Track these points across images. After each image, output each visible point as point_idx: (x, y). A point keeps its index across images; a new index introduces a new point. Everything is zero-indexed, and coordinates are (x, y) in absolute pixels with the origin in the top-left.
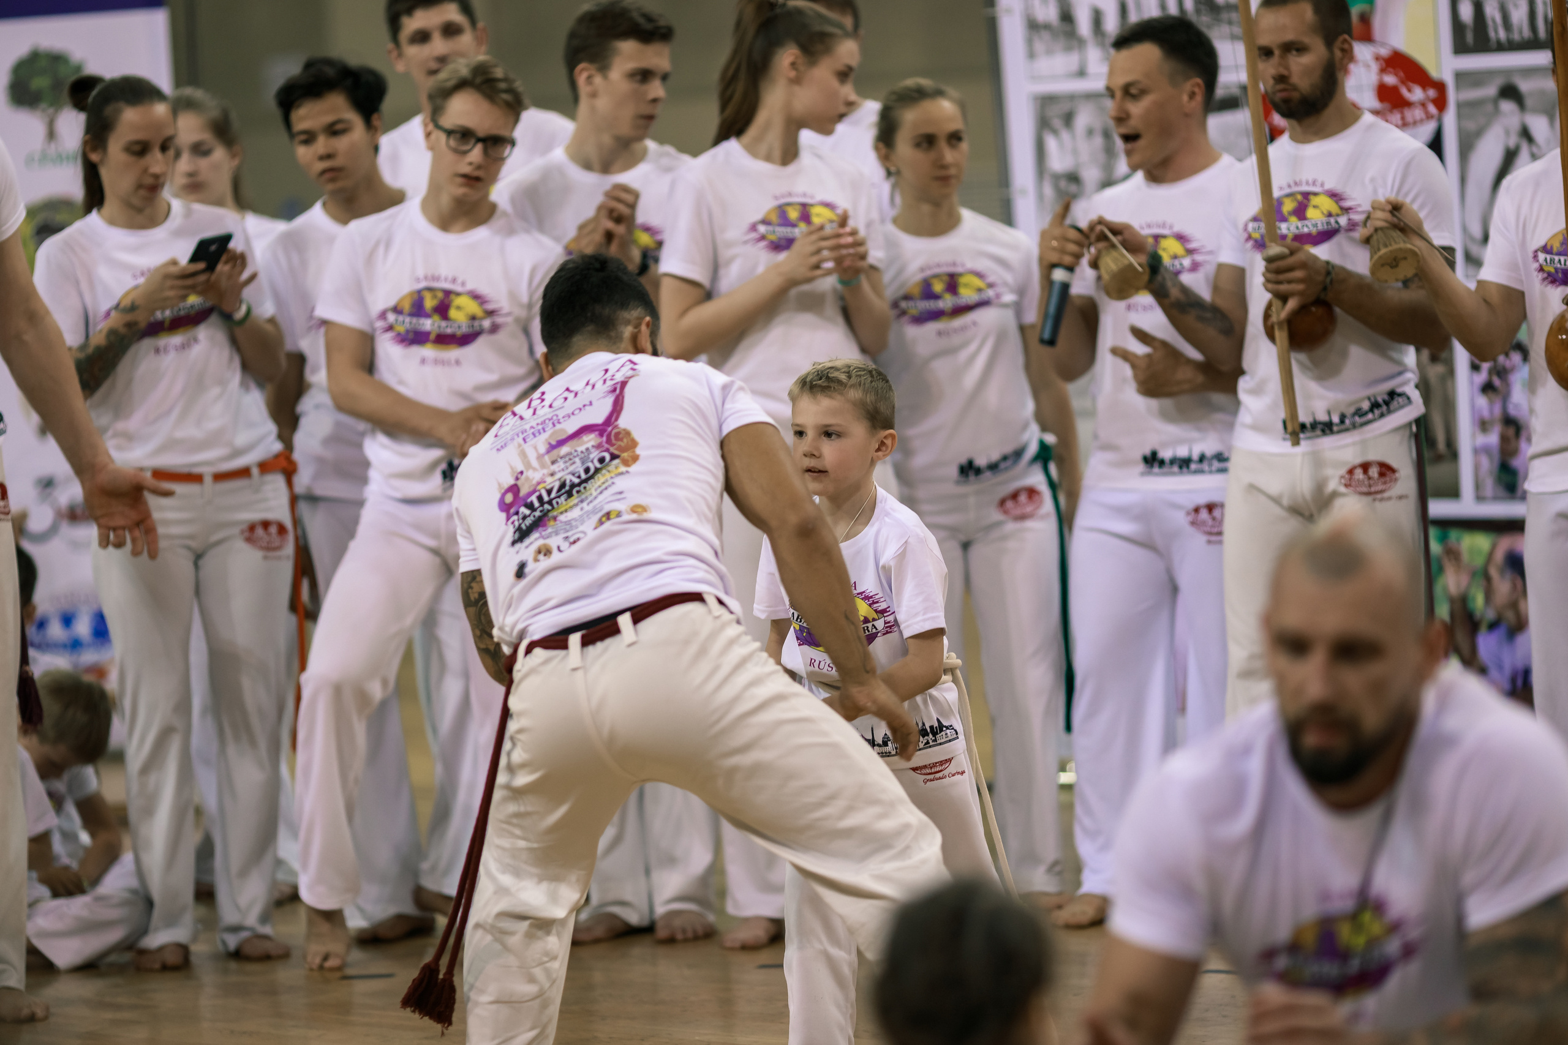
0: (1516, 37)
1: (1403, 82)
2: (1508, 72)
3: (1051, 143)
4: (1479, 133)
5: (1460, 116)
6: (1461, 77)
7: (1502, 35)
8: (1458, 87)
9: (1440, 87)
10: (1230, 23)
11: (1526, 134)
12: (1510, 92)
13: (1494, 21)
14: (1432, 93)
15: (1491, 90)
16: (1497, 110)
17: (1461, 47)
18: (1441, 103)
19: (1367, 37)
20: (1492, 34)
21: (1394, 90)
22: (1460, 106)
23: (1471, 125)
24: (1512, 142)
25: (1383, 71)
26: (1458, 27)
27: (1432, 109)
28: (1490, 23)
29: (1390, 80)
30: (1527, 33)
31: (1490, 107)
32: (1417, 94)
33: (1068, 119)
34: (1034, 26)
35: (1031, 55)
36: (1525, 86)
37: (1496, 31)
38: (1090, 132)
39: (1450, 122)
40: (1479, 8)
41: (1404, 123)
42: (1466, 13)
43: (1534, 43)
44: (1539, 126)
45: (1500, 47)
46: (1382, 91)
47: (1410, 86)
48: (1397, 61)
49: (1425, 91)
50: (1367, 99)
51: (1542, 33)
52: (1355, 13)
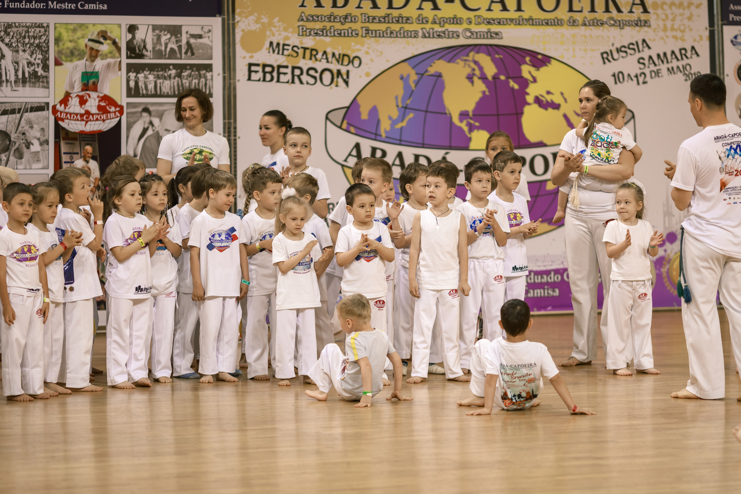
0: (149, 93)
1: (108, 105)
2: (147, 104)
4: (135, 123)
5: (127, 117)
6: (128, 104)
7: (144, 92)
8: (127, 108)
9: (122, 107)
10: (43, 82)
11: (151, 123)
12: (146, 110)
13: (142, 87)
14: (118, 109)
15: (140, 109)
16: (141, 115)
17: (129, 95)
18: (121, 112)
19: (95, 90)
20: (141, 92)
21: (104, 107)
22: (127, 113)
24: (146, 126)
25: (100, 101)
26: (129, 89)
27: (117, 114)
28: (140, 88)
29: (103, 104)
30: (153, 92)
31: (139, 114)
32: (113, 109)
36: (151, 108)
37: (142, 91)
39: (124, 118)
40: (137, 83)
41: (107, 119)
42: (132, 84)
43: (155, 95)
44: (156, 121)
45: (143, 96)
46: (99, 108)
47: (110, 106)
48: (106, 98)
49: (116, 108)
50: (94, 110)
51: (159, 93)
52: (91, 81)
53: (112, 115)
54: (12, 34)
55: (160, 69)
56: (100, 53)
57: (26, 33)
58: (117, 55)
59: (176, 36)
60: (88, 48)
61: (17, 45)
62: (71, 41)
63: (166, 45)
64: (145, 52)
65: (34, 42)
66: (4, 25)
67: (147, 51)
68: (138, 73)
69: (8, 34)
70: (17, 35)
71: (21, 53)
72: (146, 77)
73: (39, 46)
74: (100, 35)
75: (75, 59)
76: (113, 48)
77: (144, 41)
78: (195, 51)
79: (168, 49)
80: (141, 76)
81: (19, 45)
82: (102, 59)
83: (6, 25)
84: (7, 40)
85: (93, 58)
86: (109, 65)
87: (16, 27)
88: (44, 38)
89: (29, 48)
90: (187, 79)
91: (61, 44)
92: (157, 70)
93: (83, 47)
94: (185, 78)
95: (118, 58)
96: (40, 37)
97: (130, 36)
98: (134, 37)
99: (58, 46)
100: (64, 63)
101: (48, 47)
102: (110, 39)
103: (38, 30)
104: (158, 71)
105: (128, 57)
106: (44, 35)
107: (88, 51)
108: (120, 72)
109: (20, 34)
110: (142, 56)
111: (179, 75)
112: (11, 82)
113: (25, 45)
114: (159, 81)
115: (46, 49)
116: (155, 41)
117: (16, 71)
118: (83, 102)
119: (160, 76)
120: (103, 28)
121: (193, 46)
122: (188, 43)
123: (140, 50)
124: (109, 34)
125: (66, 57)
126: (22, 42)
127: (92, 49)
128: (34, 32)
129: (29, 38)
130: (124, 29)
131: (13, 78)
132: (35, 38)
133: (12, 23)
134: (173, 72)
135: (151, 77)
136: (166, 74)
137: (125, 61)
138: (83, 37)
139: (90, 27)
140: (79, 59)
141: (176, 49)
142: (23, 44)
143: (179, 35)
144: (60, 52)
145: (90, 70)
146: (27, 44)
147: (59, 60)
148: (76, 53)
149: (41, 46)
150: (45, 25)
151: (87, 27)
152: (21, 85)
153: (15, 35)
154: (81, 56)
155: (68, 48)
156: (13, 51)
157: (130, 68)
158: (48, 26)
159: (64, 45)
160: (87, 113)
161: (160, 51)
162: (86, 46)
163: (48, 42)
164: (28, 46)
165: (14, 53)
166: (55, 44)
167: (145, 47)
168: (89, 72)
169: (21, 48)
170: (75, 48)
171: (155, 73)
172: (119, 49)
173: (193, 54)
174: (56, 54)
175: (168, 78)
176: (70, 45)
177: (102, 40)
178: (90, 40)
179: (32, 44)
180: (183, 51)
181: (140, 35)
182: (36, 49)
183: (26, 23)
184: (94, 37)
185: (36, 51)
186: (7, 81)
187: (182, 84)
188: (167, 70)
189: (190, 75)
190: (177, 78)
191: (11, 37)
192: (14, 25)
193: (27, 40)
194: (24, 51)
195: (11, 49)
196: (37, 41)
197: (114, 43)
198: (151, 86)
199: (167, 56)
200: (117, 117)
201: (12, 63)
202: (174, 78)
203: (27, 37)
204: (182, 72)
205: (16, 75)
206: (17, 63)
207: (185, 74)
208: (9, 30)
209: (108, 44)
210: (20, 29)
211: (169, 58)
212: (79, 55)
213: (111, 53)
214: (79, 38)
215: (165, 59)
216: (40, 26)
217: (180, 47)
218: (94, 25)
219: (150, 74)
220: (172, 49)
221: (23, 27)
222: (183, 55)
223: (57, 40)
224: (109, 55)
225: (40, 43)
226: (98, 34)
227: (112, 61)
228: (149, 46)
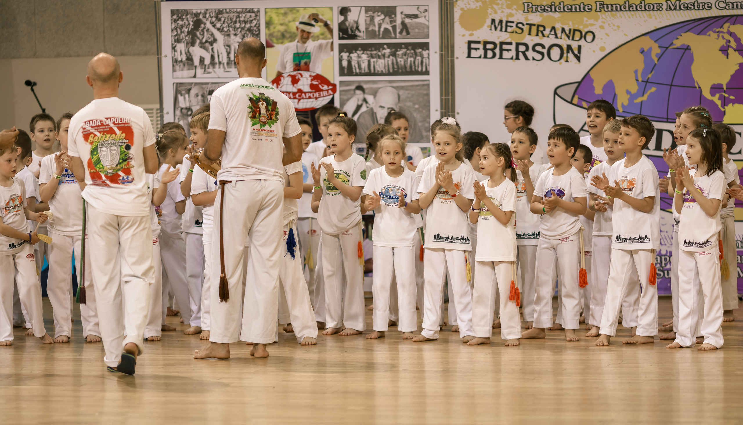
0: (363, 72)
1: (320, 83)
3: (181, 98)
4: (348, 100)
5: (340, 95)
6: (342, 83)
7: (358, 71)
8: (340, 86)
9: (334, 86)
11: (365, 100)
12: (359, 88)
13: (355, 66)
14: (330, 87)
15: (353, 87)
16: (355, 93)
17: (342, 74)
18: (334, 90)
19: (307, 69)
20: (354, 71)
21: (317, 86)
22: (340, 91)
23: (345, 97)
24: (360, 103)
25: (312, 80)
26: (341, 68)
27: (330, 92)
28: (353, 67)
29: (315, 83)
30: (367, 70)
31: (352, 92)
32: (325, 87)
33: (188, 91)
34: (175, 61)
35: (174, 71)
36: (365, 86)
37: (356, 70)
38: (197, 95)
39: (337, 96)
40: (349, 62)
41: (320, 96)
42: (345, 63)
43: (369, 74)
44: (370, 98)
45: (357, 75)
46: (312, 86)
47: (323, 85)
48: (318, 77)
49: (328, 86)
50: (306, 88)
51: (372, 71)
52: (303, 62)
53: (325, 93)
54: (223, 19)
55: (373, 49)
56: (312, 35)
57: (237, 18)
58: (329, 36)
59: (390, 17)
60: (299, 31)
61: (228, 30)
62: (282, 24)
63: (380, 25)
64: (357, 33)
65: (245, 27)
66: (215, 11)
67: (360, 32)
68: (350, 52)
69: (219, 20)
70: (228, 20)
71: (232, 37)
72: (359, 57)
73: (250, 30)
74: (312, 18)
75: (286, 41)
76: (325, 30)
77: (357, 23)
78: (410, 30)
79: (382, 30)
80: (354, 56)
81: (231, 29)
82: (314, 41)
83: (217, 12)
84: (218, 25)
85: (304, 40)
86: (320, 46)
87: (227, 13)
88: (255, 22)
89: (241, 32)
90: (402, 58)
91: (272, 27)
92: (370, 49)
93: (294, 30)
94: (400, 56)
95: (330, 39)
96: (251, 22)
97: (342, 18)
98: (346, 19)
99: (269, 29)
100: (275, 45)
101: (259, 30)
102: (322, 21)
103: (248, 15)
104: (372, 51)
105: (340, 38)
106: (255, 19)
107: (299, 34)
108: (332, 52)
109: (231, 19)
110: (354, 37)
111: (394, 54)
112: (223, 64)
113: (235, 29)
114: (372, 60)
115: (257, 32)
116: (368, 22)
117: (228, 53)
118: (295, 81)
119: (374, 55)
120: (314, 11)
121: (408, 26)
122: (403, 23)
123: (352, 31)
124: (321, 17)
125: (278, 39)
126: (233, 26)
127: (303, 31)
128: (245, 17)
129: (240, 22)
130: (336, 11)
131: (225, 60)
132: (246, 22)
133: (223, 9)
134: (387, 51)
135: (364, 57)
136: (380, 54)
137: (337, 42)
138: (294, 21)
139: (301, 11)
140: (291, 41)
141: (390, 29)
142: (235, 28)
143: (393, 16)
144: (271, 35)
145: (301, 51)
146: (238, 28)
147: (270, 42)
148: (287, 35)
149: (252, 30)
150: (256, 10)
151: (298, 11)
152: (233, 66)
153: (226, 20)
154: (292, 38)
155: (279, 31)
156: (225, 35)
157: (342, 48)
158: (258, 11)
159: (275, 28)
160: (300, 91)
161: (374, 31)
162: (297, 28)
163: (259, 26)
164: (239, 30)
165: (226, 37)
166: (266, 27)
167: (357, 28)
168: (301, 53)
169: (232, 32)
170: (286, 31)
171: (369, 52)
172: (331, 31)
173: (408, 33)
174: (267, 37)
175: (382, 57)
176: (282, 28)
177: (313, 22)
178: (301, 23)
179: (243, 29)
180: (398, 30)
181: (352, 17)
182: (248, 32)
183: (237, 9)
184: (305, 20)
185: (247, 35)
186: (220, 63)
187: (397, 63)
188: (381, 49)
189: (405, 54)
190: (391, 57)
191: (222, 22)
192: (224, 11)
193: (238, 25)
194: (236, 35)
195: (223, 33)
196: (248, 26)
197: (326, 25)
198: (364, 65)
199: (381, 36)
200: (330, 95)
201: (224, 46)
202: (389, 57)
203: (238, 22)
204: (397, 51)
205: (229, 57)
206: (229, 46)
207: (400, 53)
208: (220, 16)
209: (320, 26)
210: (231, 15)
211: (383, 38)
212: (291, 37)
213: (322, 34)
214: (289, 22)
215: (379, 39)
216: (251, 11)
217: (394, 27)
218: (305, 8)
219: (363, 53)
220: (386, 30)
221: (234, 12)
222: (398, 35)
223: (268, 24)
224: (321, 37)
225: (251, 27)
226: (309, 17)
227: (324, 42)
228: (362, 27)
